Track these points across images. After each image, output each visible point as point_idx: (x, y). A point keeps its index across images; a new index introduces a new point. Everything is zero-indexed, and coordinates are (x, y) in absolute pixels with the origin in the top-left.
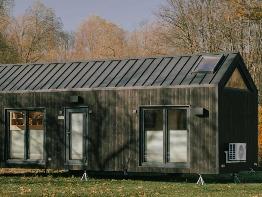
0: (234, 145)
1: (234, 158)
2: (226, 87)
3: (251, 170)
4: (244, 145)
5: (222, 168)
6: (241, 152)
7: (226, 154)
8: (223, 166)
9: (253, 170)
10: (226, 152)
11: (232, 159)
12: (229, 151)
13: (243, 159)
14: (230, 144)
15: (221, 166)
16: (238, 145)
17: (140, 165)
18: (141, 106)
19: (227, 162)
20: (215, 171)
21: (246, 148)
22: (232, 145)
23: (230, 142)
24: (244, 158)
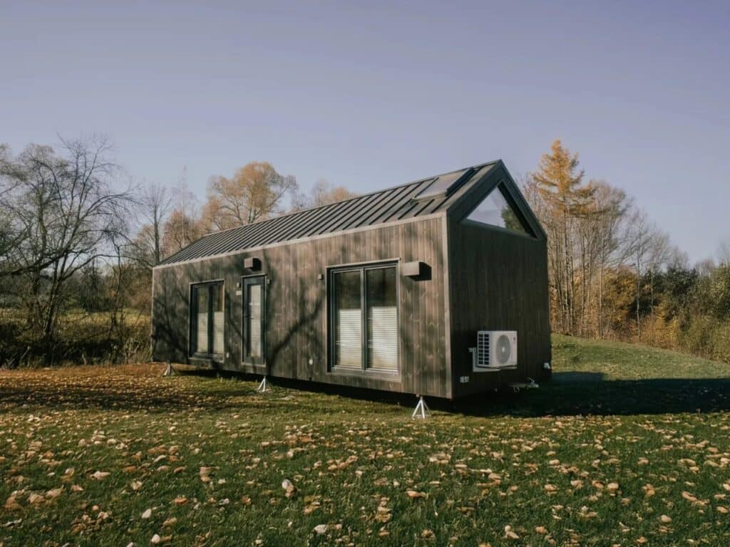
0: (487, 336)
1: (487, 363)
2: (469, 220)
3: (531, 381)
4: (512, 335)
5: (462, 384)
6: (503, 349)
7: (471, 353)
8: (464, 379)
9: (536, 383)
10: (472, 350)
11: (484, 365)
12: (478, 349)
13: (508, 363)
14: (480, 332)
15: (459, 380)
16: (495, 336)
17: (329, 370)
18: (328, 267)
19: (475, 370)
20: (444, 391)
21: (516, 341)
22: (481, 336)
23: (480, 330)
24: (513, 360)
